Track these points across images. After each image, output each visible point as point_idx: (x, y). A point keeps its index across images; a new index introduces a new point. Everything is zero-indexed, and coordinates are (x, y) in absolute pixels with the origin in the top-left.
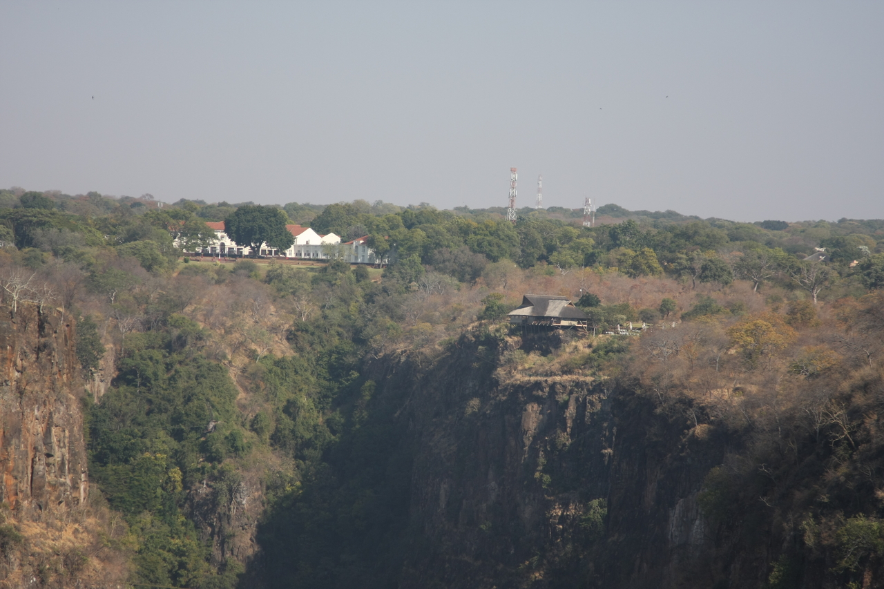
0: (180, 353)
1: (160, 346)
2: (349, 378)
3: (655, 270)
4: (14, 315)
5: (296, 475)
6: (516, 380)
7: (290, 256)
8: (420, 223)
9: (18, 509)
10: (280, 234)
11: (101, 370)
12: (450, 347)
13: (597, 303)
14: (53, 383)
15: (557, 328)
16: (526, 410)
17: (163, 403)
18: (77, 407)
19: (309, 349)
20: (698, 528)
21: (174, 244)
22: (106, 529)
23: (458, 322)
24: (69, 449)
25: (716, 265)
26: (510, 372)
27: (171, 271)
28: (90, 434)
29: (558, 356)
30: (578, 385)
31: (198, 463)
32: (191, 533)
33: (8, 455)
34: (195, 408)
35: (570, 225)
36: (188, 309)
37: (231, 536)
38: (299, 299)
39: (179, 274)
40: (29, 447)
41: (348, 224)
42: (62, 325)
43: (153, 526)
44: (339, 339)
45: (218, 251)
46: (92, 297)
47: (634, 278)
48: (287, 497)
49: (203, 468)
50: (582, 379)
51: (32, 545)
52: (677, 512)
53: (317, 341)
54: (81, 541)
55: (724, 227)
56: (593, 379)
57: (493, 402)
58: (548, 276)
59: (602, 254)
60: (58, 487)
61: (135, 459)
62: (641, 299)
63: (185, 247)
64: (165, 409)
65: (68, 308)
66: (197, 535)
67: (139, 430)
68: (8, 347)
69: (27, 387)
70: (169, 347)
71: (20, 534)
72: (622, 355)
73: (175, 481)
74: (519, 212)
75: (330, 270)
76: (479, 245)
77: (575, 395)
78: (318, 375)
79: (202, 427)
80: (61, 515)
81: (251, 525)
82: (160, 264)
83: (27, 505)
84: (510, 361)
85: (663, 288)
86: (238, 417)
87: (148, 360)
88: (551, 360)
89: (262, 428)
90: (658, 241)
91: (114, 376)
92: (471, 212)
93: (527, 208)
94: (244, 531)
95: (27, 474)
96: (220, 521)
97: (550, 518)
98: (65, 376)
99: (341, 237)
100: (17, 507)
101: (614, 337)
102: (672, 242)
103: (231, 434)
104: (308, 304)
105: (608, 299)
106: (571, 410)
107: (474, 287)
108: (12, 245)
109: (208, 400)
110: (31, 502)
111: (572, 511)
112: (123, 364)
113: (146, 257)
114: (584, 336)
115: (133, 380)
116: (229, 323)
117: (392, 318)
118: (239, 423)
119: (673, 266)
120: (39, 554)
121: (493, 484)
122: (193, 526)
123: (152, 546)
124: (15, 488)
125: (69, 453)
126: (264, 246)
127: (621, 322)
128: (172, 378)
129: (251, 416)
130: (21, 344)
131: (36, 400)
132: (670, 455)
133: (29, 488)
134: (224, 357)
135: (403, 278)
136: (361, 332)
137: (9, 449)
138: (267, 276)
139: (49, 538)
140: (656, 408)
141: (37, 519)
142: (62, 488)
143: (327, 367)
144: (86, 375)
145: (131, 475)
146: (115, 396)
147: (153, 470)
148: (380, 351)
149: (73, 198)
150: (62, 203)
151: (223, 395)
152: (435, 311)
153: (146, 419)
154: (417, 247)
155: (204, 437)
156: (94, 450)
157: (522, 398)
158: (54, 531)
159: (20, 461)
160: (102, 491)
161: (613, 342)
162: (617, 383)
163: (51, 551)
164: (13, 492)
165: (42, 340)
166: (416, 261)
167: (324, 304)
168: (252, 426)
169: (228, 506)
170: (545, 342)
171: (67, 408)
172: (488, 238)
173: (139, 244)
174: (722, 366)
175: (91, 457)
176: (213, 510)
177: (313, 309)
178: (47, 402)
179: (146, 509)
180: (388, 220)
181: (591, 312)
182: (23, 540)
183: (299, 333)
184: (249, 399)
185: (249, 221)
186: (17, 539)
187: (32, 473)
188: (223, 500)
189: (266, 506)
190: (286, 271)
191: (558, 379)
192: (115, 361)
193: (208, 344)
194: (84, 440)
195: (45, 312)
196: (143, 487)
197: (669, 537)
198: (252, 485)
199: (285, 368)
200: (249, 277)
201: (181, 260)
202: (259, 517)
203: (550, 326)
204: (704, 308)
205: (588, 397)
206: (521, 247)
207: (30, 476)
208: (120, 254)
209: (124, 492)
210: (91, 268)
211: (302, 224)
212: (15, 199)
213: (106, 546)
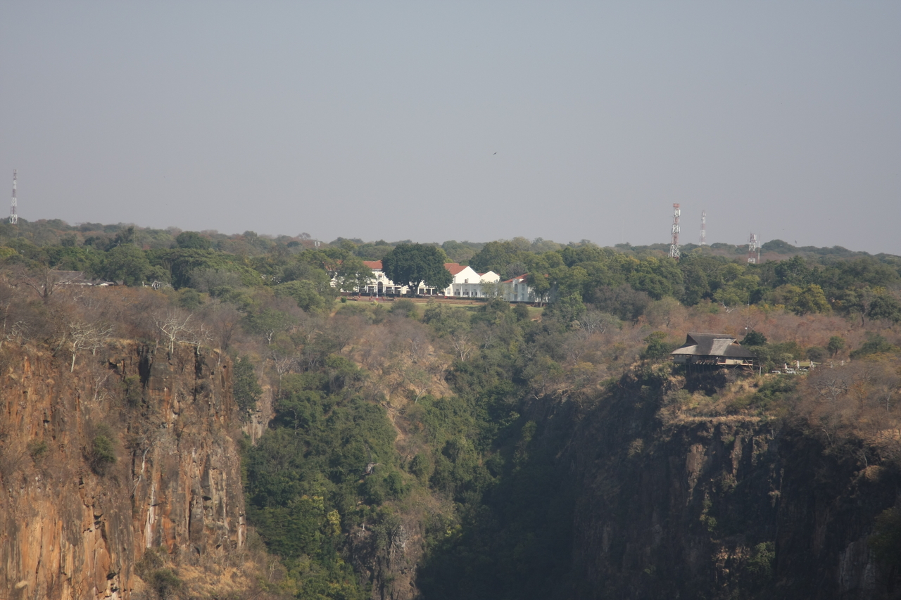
0: (338, 394)
1: (318, 387)
2: (509, 418)
3: (822, 307)
4: (171, 356)
5: (456, 518)
6: (680, 420)
7: (448, 295)
8: (581, 260)
9: (176, 553)
10: (438, 273)
11: (258, 411)
12: (612, 387)
13: (763, 342)
14: (210, 425)
15: (722, 367)
16: (690, 451)
17: (321, 445)
18: (234, 449)
19: (468, 389)
20: (869, 572)
21: (332, 283)
22: (265, 573)
23: (620, 362)
24: (227, 492)
25: (886, 302)
26: (674, 412)
27: (329, 310)
28: (248, 476)
29: (724, 395)
30: (744, 425)
31: (356, 506)
32: (350, 577)
33: (166, 498)
34: (353, 450)
35: (734, 261)
36: (346, 349)
37: (390, 580)
38: (458, 339)
39: (337, 314)
40: (187, 490)
41: (507, 262)
42: (219, 366)
43: (311, 570)
44: (498, 379)
45: (376, 290)
46: (249, 338)
47: (801, 315)
48: (447, 540)
49: (362, 511)
50: (748, 419)
51: (190, 589)
52: (847, 555)
53: (476, 381)
54: (239, 586)
55: (893, 263)
56: (759, 419)
57: (656, 443)
58: (712, 314)
59: (768, 292)
60: (216, 531)
61: (293, 502)
62: (808, 337)
63: (343, 286)
64: (323, 451)
65: (225, 349)
66: (356, 579)
67: (296, 473)
68: (165, 389)
69: (185, 430)
70: (326, 388)
71: (178, 578)
72: (789, 394)
73: (333, 524)
74: (682, 249)
75: (489, 309)
76: (642, 283)
77: (741, 436)
78: (478, 415)
79: (361, 469)
80: (219, 559)
81: (411, 568)
82: (318, 304)
83: (185, 549)
84: (673, 401)
85: (831, 325)
86: (396, 458)
87: (306, 401)
88: (717, 400)
89: (421, 470)
90: (826, 277)
91: (272, 417)
92: (633, 249)
93: (691, 245)
94: (403, 575)
95: (185, 517)
96: (379, 565)
97: (717, 562)
98: (222, 418)
99: (500, 275)
100: (175, 551)
101: (781, 376)
102: (840, 279)
103: (390, 476)
104: (467, 343)
105: (775, 337)
106: (737, 451)
107: (636, 326)
108: (169, 285)
109: (366, 442)
110: (189, 545)
111: (738, 555)
112: (280, 405)
113: (303, 297)
114: (749, 375)
115: (290, 422)
116: (387, 364)
117: (553, 357)
118: (398, 465)
119: (841, 303)
120: (197, 598)
121: (657, 527)
122: (352, 569)
123: (311, 590)
124: (173, 531)
125: (226, 496)
126: (422, 285)
127: (788, 361)
128: (330, 420)
129: (410, 458)
130: (178, 386)
131: (194, 443)
132: (839, 497)
133: (187, 531)
134: (383, 397)
135: (564, 317)
136: (522, 372)
137: (167, 492)
138: (425, 316)
139: (207, 582)
140: (825, 449)
141: (195, 563)
142: (220, 532)
143: (486, 408)
144: (243, 417)
145: (289, 518)
146: (273, 438)
147: (312, 514)
148: (541, 392)
149: (230, 238)
150: (219, 242)
151: (381, 436)
152: (597, 350)
153: (304, 461)
154: (576, 285)
155: (363, 479)
156: (252, 493)
157: (686, 439)
158: (212, 575)
159: (178, 505)
160: (260, 535)
161: (780, 381)
162: (784, 424)
163: (209, 595)
164: (171, 536)
165: (199, 382)
166: (578, 299)
167: (483, 343)
168: (411, 468)
169: (388, 549)
170: (709, 381)
171: (225, 450)
172: (650, 276)
173: (296, 283)
174: (893, 406)
175: (248, 500)
176: (372, 554)
177: (472, 349)
178: (205, 445)
179: (305, 553)
180: (548, 258)
181: (757, 351)
182: (181, 585)
183: (458, 373)
184: (407, 440)
185: (407, 260)
186: (175, 584)
187: (190, 517)
188: (382, 543)
189: (425, 548)
190: (444, 311)
191: (723, 419)
192: (272, 403)
193: (366, 384)
194: (241, 483)
195: (202, 353)
196: (302, 531)
197: (840, 582)
198: (411, 528)
199: (444, 409)
200: (407, 316)
201: (338, 300)
202: (418, 560)
203: (714, 365)
204: (873, 346)
205: (754, 438)
206: (685, 285)
207: (188, 519)
208: (277, 293)
209: (283, 535)
210: (248, 309)
211: (460, 263)
212: (172, 238)
213: (264, 590)
